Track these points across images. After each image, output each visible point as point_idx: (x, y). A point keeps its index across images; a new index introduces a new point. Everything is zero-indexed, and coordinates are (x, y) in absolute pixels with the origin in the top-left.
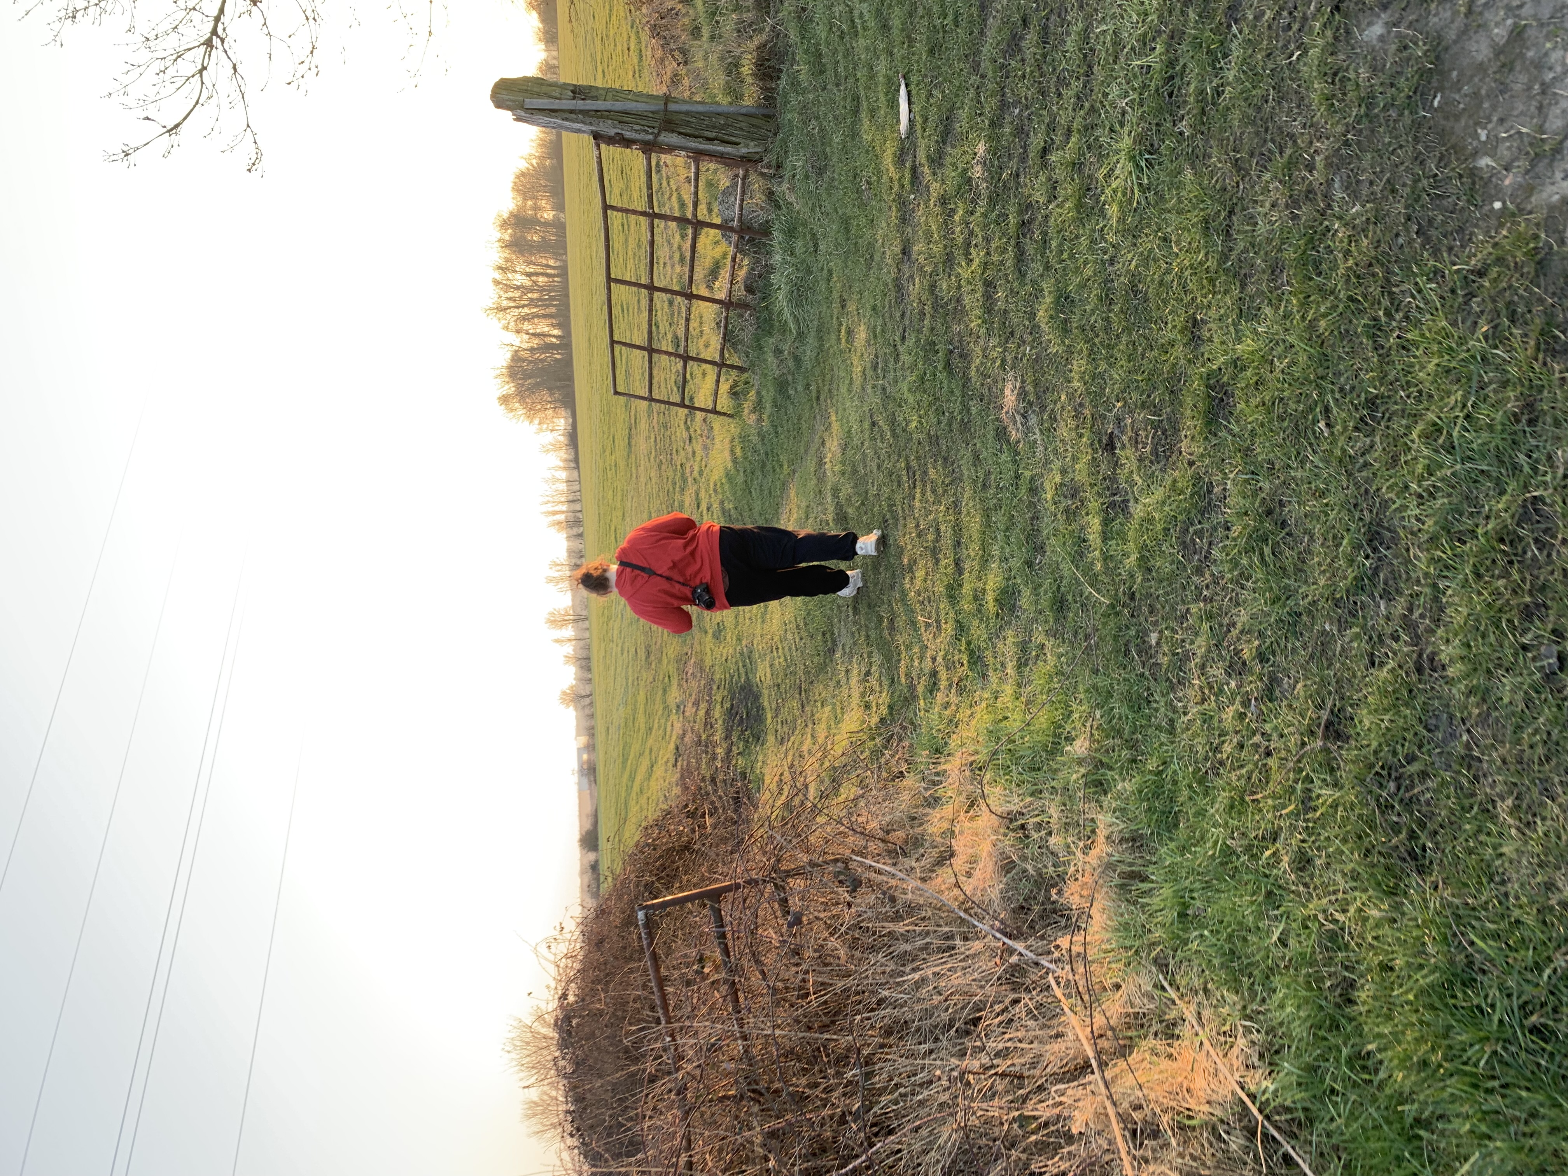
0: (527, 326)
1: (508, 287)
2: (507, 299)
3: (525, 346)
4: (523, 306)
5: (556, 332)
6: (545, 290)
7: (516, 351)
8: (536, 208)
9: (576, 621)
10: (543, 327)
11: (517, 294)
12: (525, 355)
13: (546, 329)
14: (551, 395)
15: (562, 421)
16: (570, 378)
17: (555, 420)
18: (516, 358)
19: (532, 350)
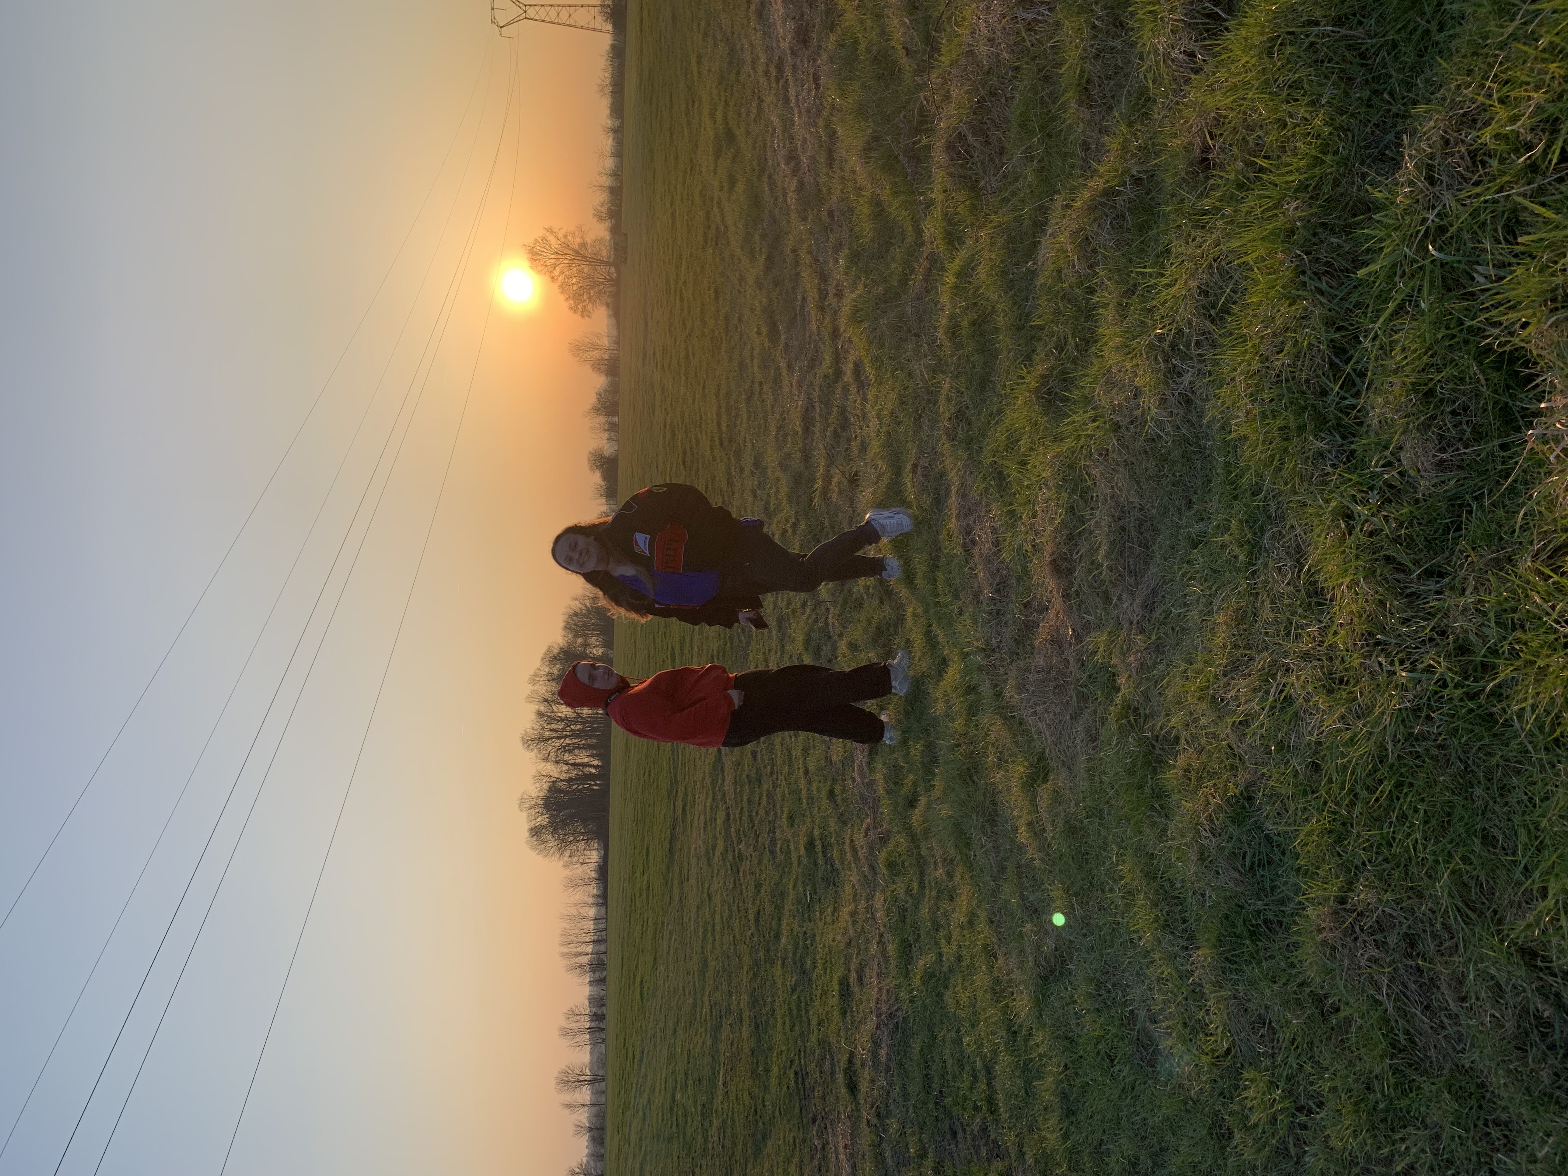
0: (567, 757)
1: (552, 719)
2: (551, 730)
3: (563, 776)
4: (566, 737)
5: (596, 763)
6: (587, 722)
7: (554, 782)
8: (586, 645)
9: (591, 1082)
10: (583, 757)
11: (560, 726)
12: (563, 785)
13: (586, 760)
14: (585, 826)
15: (594, 853)
16: (606, 809)
17: (587, 852)
18: (554, 789)
19: (570, 780)
